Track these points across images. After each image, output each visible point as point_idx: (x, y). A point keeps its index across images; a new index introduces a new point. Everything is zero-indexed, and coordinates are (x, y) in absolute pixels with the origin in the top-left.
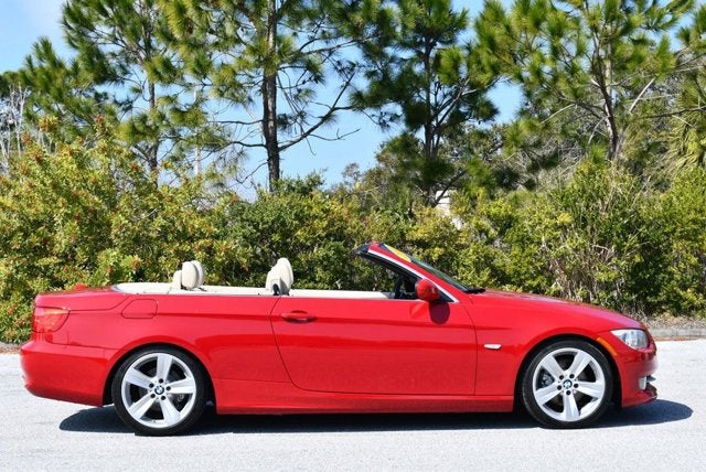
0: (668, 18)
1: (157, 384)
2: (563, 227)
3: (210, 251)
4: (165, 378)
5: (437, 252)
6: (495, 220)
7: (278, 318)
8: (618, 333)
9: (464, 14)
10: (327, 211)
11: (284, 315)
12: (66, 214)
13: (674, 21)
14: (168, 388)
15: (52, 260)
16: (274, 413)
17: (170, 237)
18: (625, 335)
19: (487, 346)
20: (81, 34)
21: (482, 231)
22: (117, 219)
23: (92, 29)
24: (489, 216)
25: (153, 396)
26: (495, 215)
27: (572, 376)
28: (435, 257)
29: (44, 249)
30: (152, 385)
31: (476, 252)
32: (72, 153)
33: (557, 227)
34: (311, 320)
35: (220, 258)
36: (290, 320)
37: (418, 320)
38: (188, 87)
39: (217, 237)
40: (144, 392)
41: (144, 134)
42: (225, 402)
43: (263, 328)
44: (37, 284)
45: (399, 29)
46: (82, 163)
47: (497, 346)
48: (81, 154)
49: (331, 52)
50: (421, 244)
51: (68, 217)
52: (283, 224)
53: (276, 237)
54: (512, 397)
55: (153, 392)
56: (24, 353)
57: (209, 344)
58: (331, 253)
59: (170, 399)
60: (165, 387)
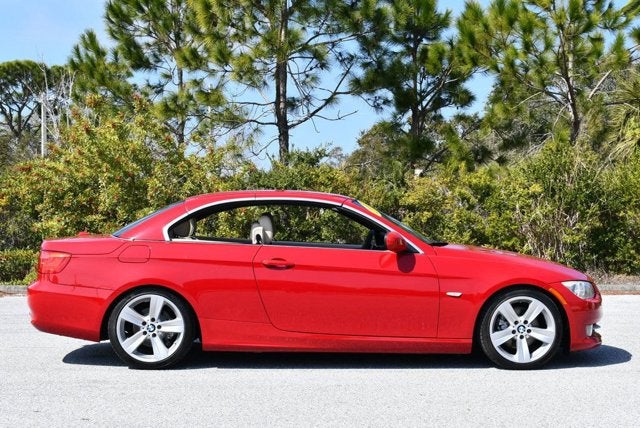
0: (624, 19)
1: (149, 323)
2: (534, 196)
4: (156, 317)
6: (476, 189)
7: (259, 265)
8: (568, 284)
9: (448, 14)
10: (331, 179)
11: (265, 262)
12: (109, 178)
13: (627, 22)
14: (159, 327)
15: (97, 217)
16: (255, 351)
18: (574, 286)
19: (449, 294)
20: (121, 28)
21: (464, 198)
22: (153, 183)
23: (131, 23)
24: (470, 186)
25: (145, 333)
26: (476, 185)
27: (526, 322)
28: (424, 220)
29: (90, 207)
30: (144, 323)
31: (459, 216)
32: (114, 126)
33: (529, 196)
34: (289, 267)
35: (240, 217)
36: (270, 266)
37: (386, 269)
38: (212, 73)
40: (138, 329)
41: (175, 112)
42: (210, 340)
43: (246, 274)
45: (392, 26)
46: (123, 134)
47: (458, 294)
48: (121, 127)
49: (334, 44)
50: (412, 208)
51: (111, 180)
54: (471, 341)
55: (145, 330)
56: (30, 292)
57: (197, 287)
59: (161, 337)
60: (156, 325)
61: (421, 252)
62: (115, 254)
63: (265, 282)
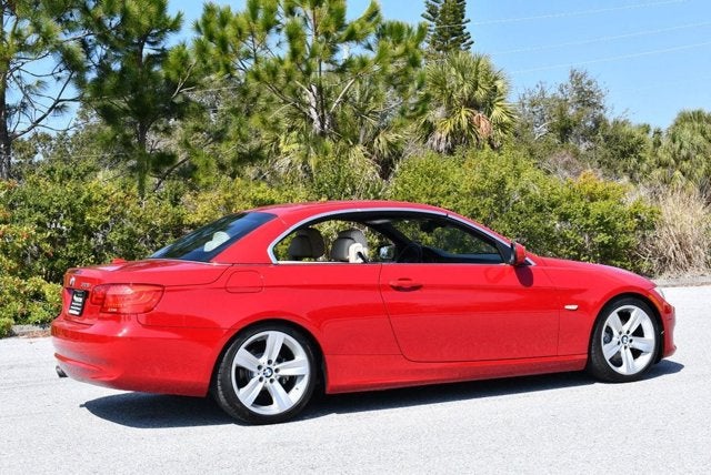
11: (392, 284)
14: (277, 370)
16: (378, 389)
19: (568, 307)
34: (416, 287)
36: (398, 288)
37: (500, 284)
42: (337, 381)
47: (575, 307)
55: (261, 375)
57: (321, 316)
59: (279, 382)
60: (274, 368)
61: (533, 264)
62: (220, 283)
63: (392, 306)
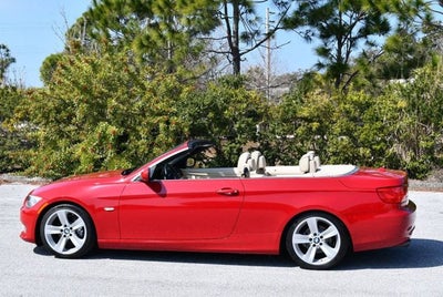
2: (400, 110)
3: (168, 123)
5: (315, 125)
6: (356, 104)
10: (247, 98)
12: (79, 99)
15: (72, 127)
17: (147, 114)
21: (348, 112)
24: (352, 102)
26: (356, 101)
28: (314, 128)
29: (68, 121)
31: (341, 126)
33: (396, 110)
35: (172, 127)
39: (176, 114)
44: (61, 143)
46: (95, 67)
50: (305, 119)
51: (80, 101)
52: (216, 106)
53: (211, 115)
58: (243, 126)
